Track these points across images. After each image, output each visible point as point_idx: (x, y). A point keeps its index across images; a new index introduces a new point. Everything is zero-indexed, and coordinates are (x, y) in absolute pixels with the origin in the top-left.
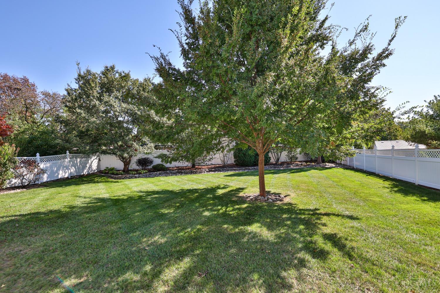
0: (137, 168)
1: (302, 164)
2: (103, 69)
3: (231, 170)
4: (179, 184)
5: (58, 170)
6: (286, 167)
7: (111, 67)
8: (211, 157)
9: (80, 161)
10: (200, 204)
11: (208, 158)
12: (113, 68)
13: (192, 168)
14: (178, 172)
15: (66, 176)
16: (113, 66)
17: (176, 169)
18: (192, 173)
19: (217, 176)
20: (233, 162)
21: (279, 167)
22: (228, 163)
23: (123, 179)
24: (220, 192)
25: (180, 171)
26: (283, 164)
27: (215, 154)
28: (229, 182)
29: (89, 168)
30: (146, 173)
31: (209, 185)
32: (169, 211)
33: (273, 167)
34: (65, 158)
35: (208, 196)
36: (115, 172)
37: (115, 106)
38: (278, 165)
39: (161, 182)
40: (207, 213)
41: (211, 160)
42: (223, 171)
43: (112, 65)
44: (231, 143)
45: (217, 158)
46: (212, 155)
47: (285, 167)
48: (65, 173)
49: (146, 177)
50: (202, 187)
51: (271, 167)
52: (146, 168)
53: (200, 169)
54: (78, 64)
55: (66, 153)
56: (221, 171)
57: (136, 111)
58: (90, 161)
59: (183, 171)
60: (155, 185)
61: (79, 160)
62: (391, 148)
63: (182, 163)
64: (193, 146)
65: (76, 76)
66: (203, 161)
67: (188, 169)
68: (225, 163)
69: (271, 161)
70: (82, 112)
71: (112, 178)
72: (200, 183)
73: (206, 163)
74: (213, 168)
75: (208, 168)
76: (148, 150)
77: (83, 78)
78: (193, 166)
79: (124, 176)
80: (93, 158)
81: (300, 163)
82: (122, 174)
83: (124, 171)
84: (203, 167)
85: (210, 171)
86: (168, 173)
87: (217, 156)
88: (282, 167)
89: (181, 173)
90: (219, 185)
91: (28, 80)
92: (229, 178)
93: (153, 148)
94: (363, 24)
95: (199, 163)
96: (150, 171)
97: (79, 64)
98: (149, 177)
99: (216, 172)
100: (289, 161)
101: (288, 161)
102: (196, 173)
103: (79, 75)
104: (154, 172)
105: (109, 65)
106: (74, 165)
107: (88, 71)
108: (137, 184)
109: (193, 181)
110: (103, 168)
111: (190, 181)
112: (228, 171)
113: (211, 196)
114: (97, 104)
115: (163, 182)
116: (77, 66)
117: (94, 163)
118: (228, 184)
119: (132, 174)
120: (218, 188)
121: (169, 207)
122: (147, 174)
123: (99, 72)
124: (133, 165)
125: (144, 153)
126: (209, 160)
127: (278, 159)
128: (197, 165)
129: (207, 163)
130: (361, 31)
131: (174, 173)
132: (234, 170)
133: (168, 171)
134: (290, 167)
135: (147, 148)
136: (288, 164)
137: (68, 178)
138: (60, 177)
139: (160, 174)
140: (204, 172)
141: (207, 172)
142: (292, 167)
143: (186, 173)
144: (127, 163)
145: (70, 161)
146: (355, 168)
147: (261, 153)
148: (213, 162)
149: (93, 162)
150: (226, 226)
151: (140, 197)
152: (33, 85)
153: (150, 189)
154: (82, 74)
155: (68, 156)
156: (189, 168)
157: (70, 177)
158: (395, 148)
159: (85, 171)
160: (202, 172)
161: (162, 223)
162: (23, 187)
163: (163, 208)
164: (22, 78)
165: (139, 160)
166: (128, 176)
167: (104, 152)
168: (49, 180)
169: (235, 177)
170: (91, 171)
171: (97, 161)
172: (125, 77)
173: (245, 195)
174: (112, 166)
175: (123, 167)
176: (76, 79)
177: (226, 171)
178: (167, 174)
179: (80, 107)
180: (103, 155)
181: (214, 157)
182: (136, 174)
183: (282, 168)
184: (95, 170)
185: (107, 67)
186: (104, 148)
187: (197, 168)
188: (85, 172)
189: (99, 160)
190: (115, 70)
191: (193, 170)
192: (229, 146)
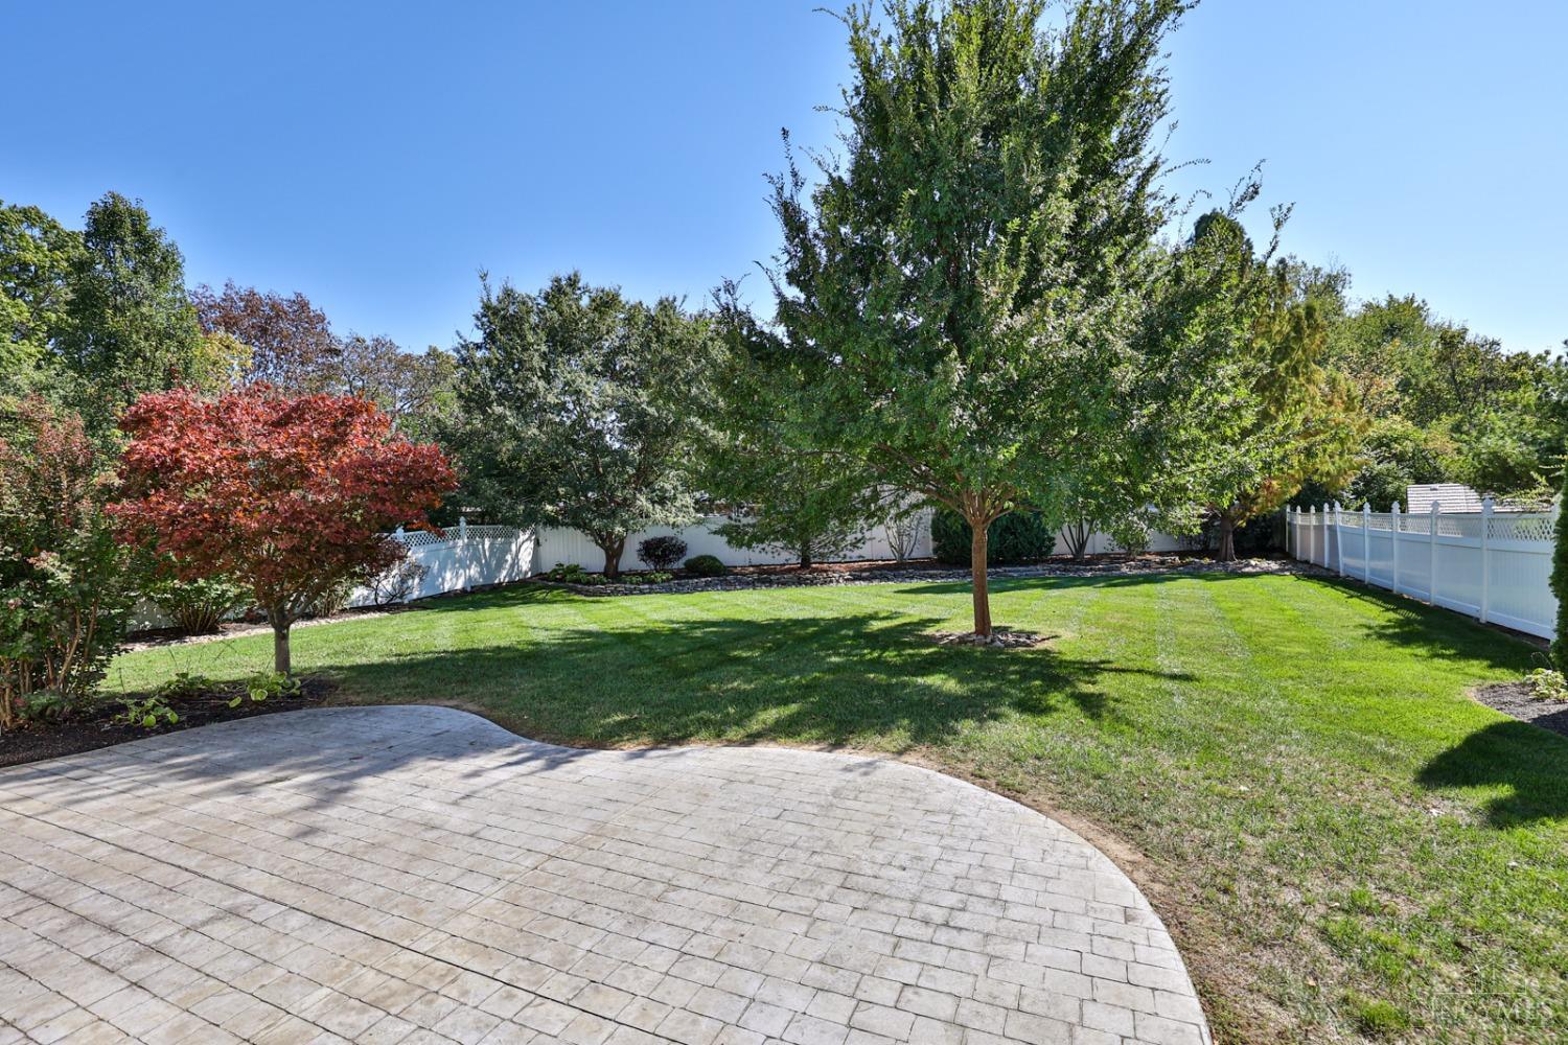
0: (642, 566)
1: (1162, 563)
2: (547, 286)
3: (922, 577)
4: (765, 608)
5: (442, 569)
6: (1104, 570)
7: (570, 279)
8: (859, 536)
9: (492, 545)
10: (821, 645)
11: (850, 538)
12: (573, 282)
13: (799, 568)
14: (759, 580)
15: (459, 586)
16: (575, 275)
17: (753, 573)
18: (800, 582)
19: (873, 591)
20: (930, 552)
21: (1078, 570)
22: (914, 555)
23: (609, 595)
24: (876, 625)
25: (766, 577)
26: (1097, 558)
27: (870, 527)
28: (905, 606)
29: (512, 566)
30: (668, 580)
31: (849, 613)
32: (749, 654)
33: (1058, 569)
34: (457, 535)
35: (843, 632)
36: (585, 578)
37: (589, 394)
38: (1080, 563)
39: (718, 604)
40: (834, 659)
41: (860, 545)
42: (895, 578)
43: (571, 272)
44: (903, 498)
45: (879, 541)
46: (862, 528)
47: (1099, 569)
48: (457, 576)
49: (669, 591)
50: (828, 615)
51: (1052, 570)
52: (666, 567)
53: (826, 571)
54: (484, 277)
55: (458, 523)
56: (889, 580)
57: (644, 406)
58: (514, 547)
59: (773, 577)
60: (702, 610)
61: (487, 543)
62: (1429, 509)
63: (770, 554)
64: (803, 505)
65: (478, 310)
66: (833, 548)
67: (789, 571)
68: (903, 555)
69: (1055, 550)
70: (508, 413)
71: (579, 592)
72: (823, 608)
73: (845, 556)
74: (865, 570)
75: (851, 570)
76: (677, 516)
77: (496, 312)
78: (805, 563)
79: (612, 587)
80: (523, 537)
81: (1158, 559)
82: (603, 584)
83: (605, 574)
84: (836, 567)
85: (856, 577)
86: (729, 584)
87: (879, 531)
88: (1091, 570)
89: (769, 583)
90: (876, 613)
91: (307, 304)
92: (912, 596)
93: (692, 510)
94: (1247, 180)
95: (821, 555)
96: (677, 575)
97: (486, 275)
98: (678, 592)
99: (875, 583)
100: (1122, 551)
101: (1117, 550)
102: (812, 583)
103: (487, 307)
104: (691, 578)
105: (564, 273)
106: (476, 558)
107: (508, 293)
108: (655, 606)
109: (803, 602)
110: (548, 566)
111: (794, 602)
112: (912, 578)
113: (851, 633)
114: (541, 389)
115: (724, 604)
116: (480, 284)
117: (523, 553)
118: (901, 610)
119: (631, 583)
120: (874, 617)
121: (751, 648)
122: (672, 583)
123: (534, 294)
124: (631, 560)
125: (667, 524)
126: (854, 545)
127: (1082, 545)
128: (816, 560)
129: (848, 553)
130: (1243, 199)
131: (748, 584)
132: (931, 577)
133: (730, 578)
134: (1118, 569)
135: (674, 509)
136: (1113, 559)
137: (464, 591)
138: (447, 587)
139: (707, 584)
140: (838, 581)
141: (847, 580)
142: (1125, 569)
143: (785, 584)
144: (613, 552)
145: (468, 545)
146: (1342, 574)
147: (977, 523)
148: (866, 550)
149: (522, 549)
150: (872, 676)
151: (675, 632)
152: (321, 319)
153: (692, 618)
154: (494, 302)
155: (462, 533)
156: (793, 569)
157: (469, 589)
158: (1442, 510)
159: (504, 573)
160: (831, 581)
161: (741, 668)
162: (379, 608)
163: (736, 649)
164: (293, 298)
165: (646, 542)
166: (621, 587)
167: (552, 522)
168: (424, 594)
169: (928, 595)
170: (517, 574)
171: (530, 545)
172: (606, 303)
173: (937, 634)
174: (574, 562)
175: (604, 563)
176: (477, 318)
177: (904, 578)
178: (727, 586)
179: (502, 397)
180: (548, 528)
181: (868, 535)
182: (643, 583)
183: (1089, 575)
184: (526, 573)
185: (558, 280)
186: (549, 508)
187: (816, 570)
188: (503, 576)
189: (537, 543)
190: (580, 285)
191: (804, 573)
192: (898, 506)
